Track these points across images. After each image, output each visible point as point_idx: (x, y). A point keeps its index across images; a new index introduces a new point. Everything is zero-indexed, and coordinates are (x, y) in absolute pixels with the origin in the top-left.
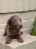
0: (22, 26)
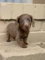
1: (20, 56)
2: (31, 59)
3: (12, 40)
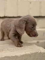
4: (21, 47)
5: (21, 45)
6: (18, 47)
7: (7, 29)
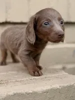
0: (63, 35)
1: (31, 92)
2: (54, 97)
3: (10, 63)
4: (40, 75)
5: (40, 72)
6: (34, 76)
7: (15, 43)
